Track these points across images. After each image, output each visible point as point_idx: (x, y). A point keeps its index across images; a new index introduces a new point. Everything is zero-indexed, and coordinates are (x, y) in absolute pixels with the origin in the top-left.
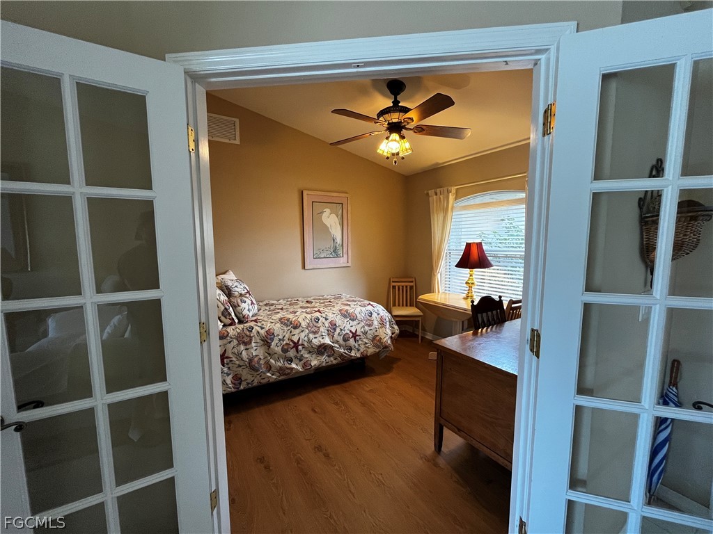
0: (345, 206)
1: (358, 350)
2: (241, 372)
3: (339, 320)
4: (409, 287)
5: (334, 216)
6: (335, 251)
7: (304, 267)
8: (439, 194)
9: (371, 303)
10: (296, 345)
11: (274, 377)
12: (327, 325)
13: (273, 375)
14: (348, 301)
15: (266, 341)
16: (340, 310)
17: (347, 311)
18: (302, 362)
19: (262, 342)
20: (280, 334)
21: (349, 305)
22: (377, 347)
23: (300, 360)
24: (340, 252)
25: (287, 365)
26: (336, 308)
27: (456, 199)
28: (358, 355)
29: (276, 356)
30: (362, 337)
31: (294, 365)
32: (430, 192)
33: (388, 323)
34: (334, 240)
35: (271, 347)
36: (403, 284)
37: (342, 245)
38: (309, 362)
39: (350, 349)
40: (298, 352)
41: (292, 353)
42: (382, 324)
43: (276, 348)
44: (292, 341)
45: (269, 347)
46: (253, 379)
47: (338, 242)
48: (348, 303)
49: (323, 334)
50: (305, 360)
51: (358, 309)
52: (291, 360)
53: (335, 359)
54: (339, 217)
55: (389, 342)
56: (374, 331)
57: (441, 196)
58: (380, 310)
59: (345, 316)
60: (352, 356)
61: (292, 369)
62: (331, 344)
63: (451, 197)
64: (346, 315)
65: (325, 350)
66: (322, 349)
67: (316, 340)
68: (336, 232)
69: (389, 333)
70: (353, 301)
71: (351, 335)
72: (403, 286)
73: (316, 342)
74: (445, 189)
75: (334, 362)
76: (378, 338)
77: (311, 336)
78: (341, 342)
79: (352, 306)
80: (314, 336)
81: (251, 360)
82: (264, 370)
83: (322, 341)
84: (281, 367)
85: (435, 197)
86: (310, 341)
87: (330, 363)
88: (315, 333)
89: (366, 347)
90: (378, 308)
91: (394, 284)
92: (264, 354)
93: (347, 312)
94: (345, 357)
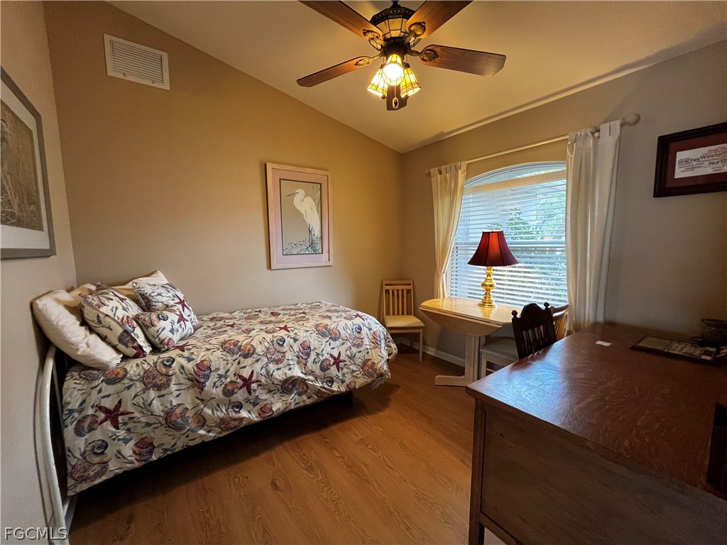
0: (324, 187)
1: (343, 382)
2: (152, 434)
3: (315, 341)
4: (405, 292)
5: (309, 199)
6: (312, 245)
7: (269, 267)
8: (443, 172)
9: (360, 313)
10: (247, 383)
11: (211, 434)
12: (296, 349)
13: (209, 432)
14: (328, 311)
15: (197, 380)
16: (317, 326)
17: (326, 327)
18: (258, 407)
19: (189, 383)
20: (222, 367)
21: (330, 317)
22: (369, 375)
23: (255, 404)
24: (318, 247)
25: (233, 415)
26: (311, 324)
27: (467, 177)
28: (343, 389)
29: (214, 403)
30: (348, 363)
31: (244, 414)
32: (432, 170)
33: (383, 341)
34: (310, 232)
35: (205, 389)
36: (398, 287)
37: (322, 238)
38: (268, 406)
39: (331, 381)
40: (250, 393)
41: (240, 395)
42: (375, 342)
43: (214, 391)
44: (240, 377)
45: (202, 389)
46: (173, 442)
47: (316, 235)
48: (329, 314)
49: (291, 362)
50: (262, 404)
51: (343, 322)
52: (240, 406)
53: (309, 398)
54: (317, 201)
55: (385, 367)
56: (364, 353)
57: (448, 175)
58: (372, 323)
59: (323, 335)
60: (333, 391)
61: (242, 419)
62: (303, 376)
63: (461, 175)
64: (325, 332)
65: (294, 386)
66: (290, 385)
67: (280, 372)
68: (313, 220)
69: (385, 354)
70: (336, 311)
71: (332, 361)
72: (398, 290)
73: (279, 375)
74: (453, 165)
75: (308, 402)
76: (370, 363)
77: (272, 367)
78: (318, 372)
79: (334, 319)
80: (276, 367)
81: (168, 414)
82: (193, 426)
83: (289, 374)
84: (222, 419)
85: (439, 176)
86: (269, 375)
87: (302, 404)
88: (277, 362)
89: (354, 376)
90: (369, 321)
91: (388, 287)
92: (193, 402)
93: (326, 329)
94: (324, 393)
